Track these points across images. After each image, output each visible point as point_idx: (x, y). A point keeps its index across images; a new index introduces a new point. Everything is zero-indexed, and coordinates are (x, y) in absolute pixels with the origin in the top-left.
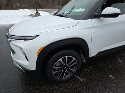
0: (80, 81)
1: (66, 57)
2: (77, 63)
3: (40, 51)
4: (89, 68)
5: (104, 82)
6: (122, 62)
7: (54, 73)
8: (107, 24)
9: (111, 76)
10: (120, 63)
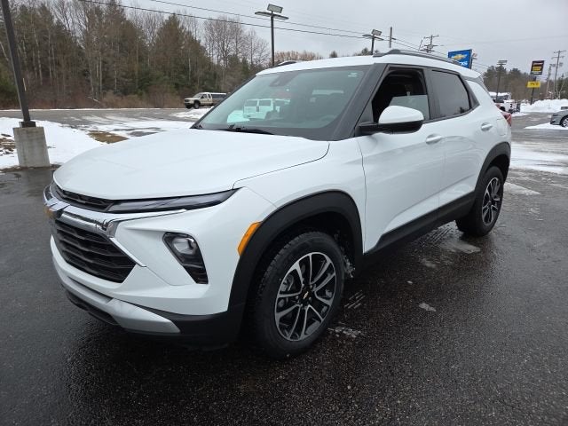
0: (349, 339)
1: (310, 255)
2: (334, 274)
3: (246, 239)
4: (354, 300)
5: (416, 325)
6: (434, 266)
7: (278, 316)
8: (389, 152)
9: (424, 306)
10: (431, 269)
